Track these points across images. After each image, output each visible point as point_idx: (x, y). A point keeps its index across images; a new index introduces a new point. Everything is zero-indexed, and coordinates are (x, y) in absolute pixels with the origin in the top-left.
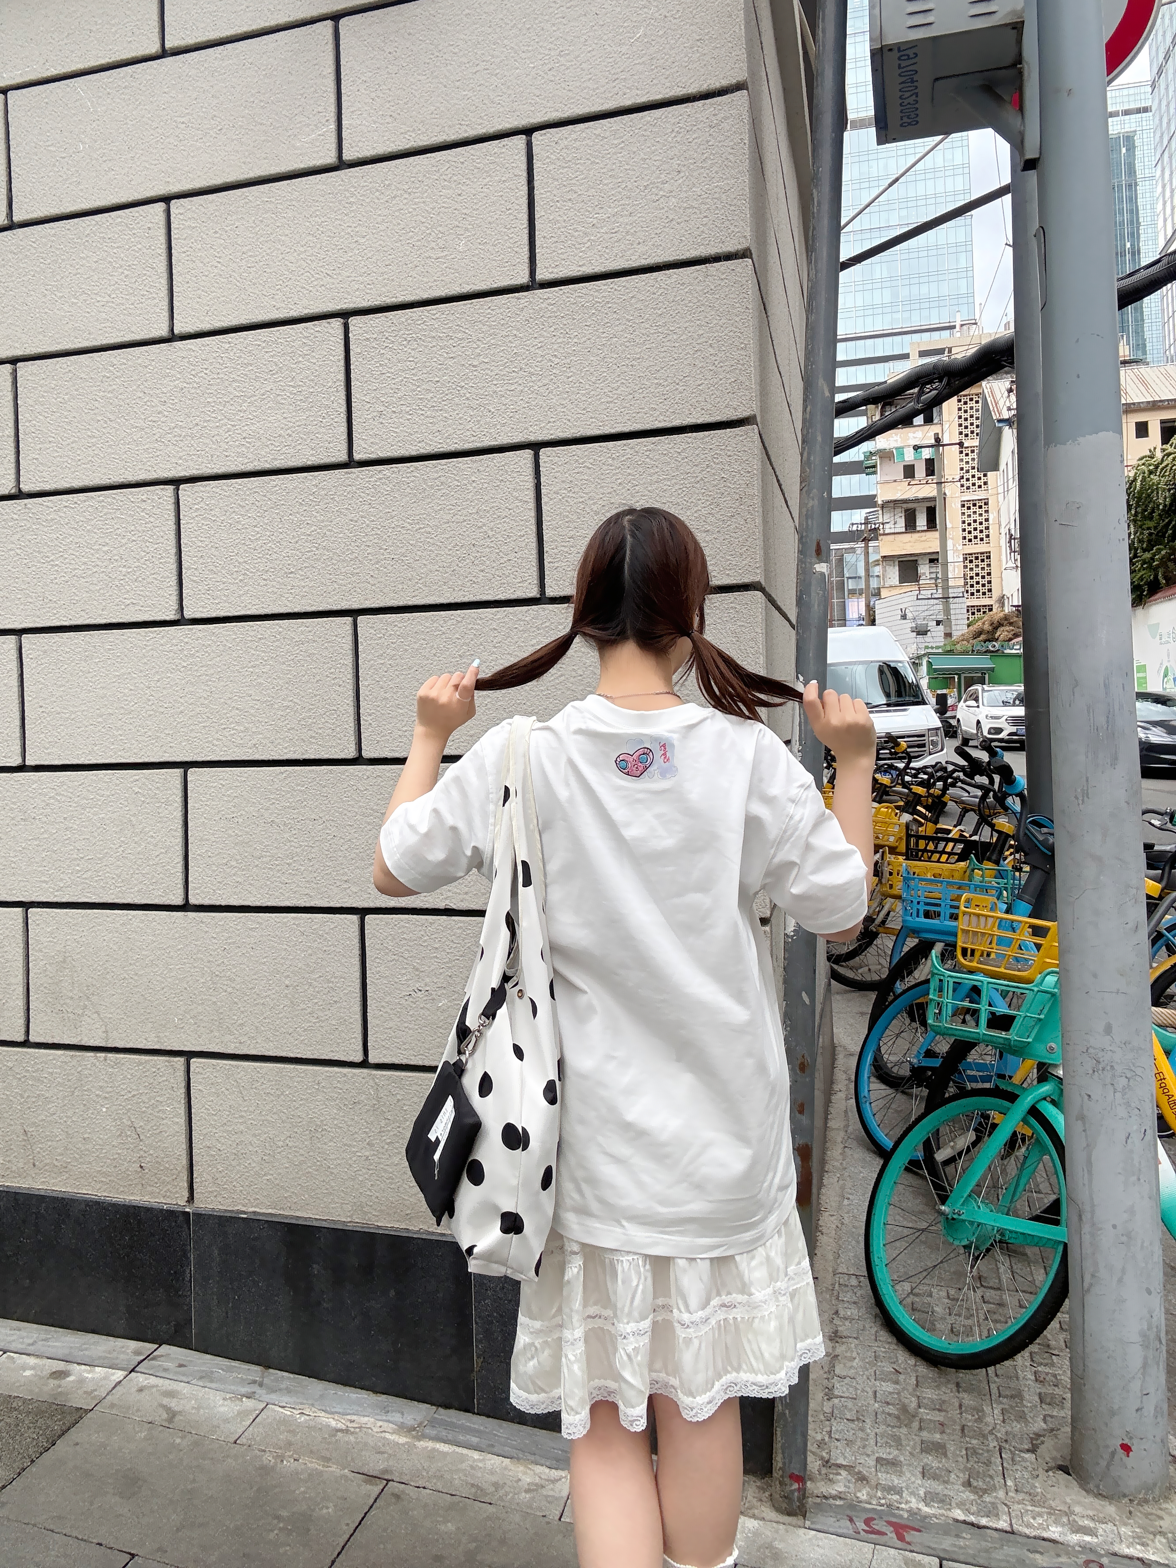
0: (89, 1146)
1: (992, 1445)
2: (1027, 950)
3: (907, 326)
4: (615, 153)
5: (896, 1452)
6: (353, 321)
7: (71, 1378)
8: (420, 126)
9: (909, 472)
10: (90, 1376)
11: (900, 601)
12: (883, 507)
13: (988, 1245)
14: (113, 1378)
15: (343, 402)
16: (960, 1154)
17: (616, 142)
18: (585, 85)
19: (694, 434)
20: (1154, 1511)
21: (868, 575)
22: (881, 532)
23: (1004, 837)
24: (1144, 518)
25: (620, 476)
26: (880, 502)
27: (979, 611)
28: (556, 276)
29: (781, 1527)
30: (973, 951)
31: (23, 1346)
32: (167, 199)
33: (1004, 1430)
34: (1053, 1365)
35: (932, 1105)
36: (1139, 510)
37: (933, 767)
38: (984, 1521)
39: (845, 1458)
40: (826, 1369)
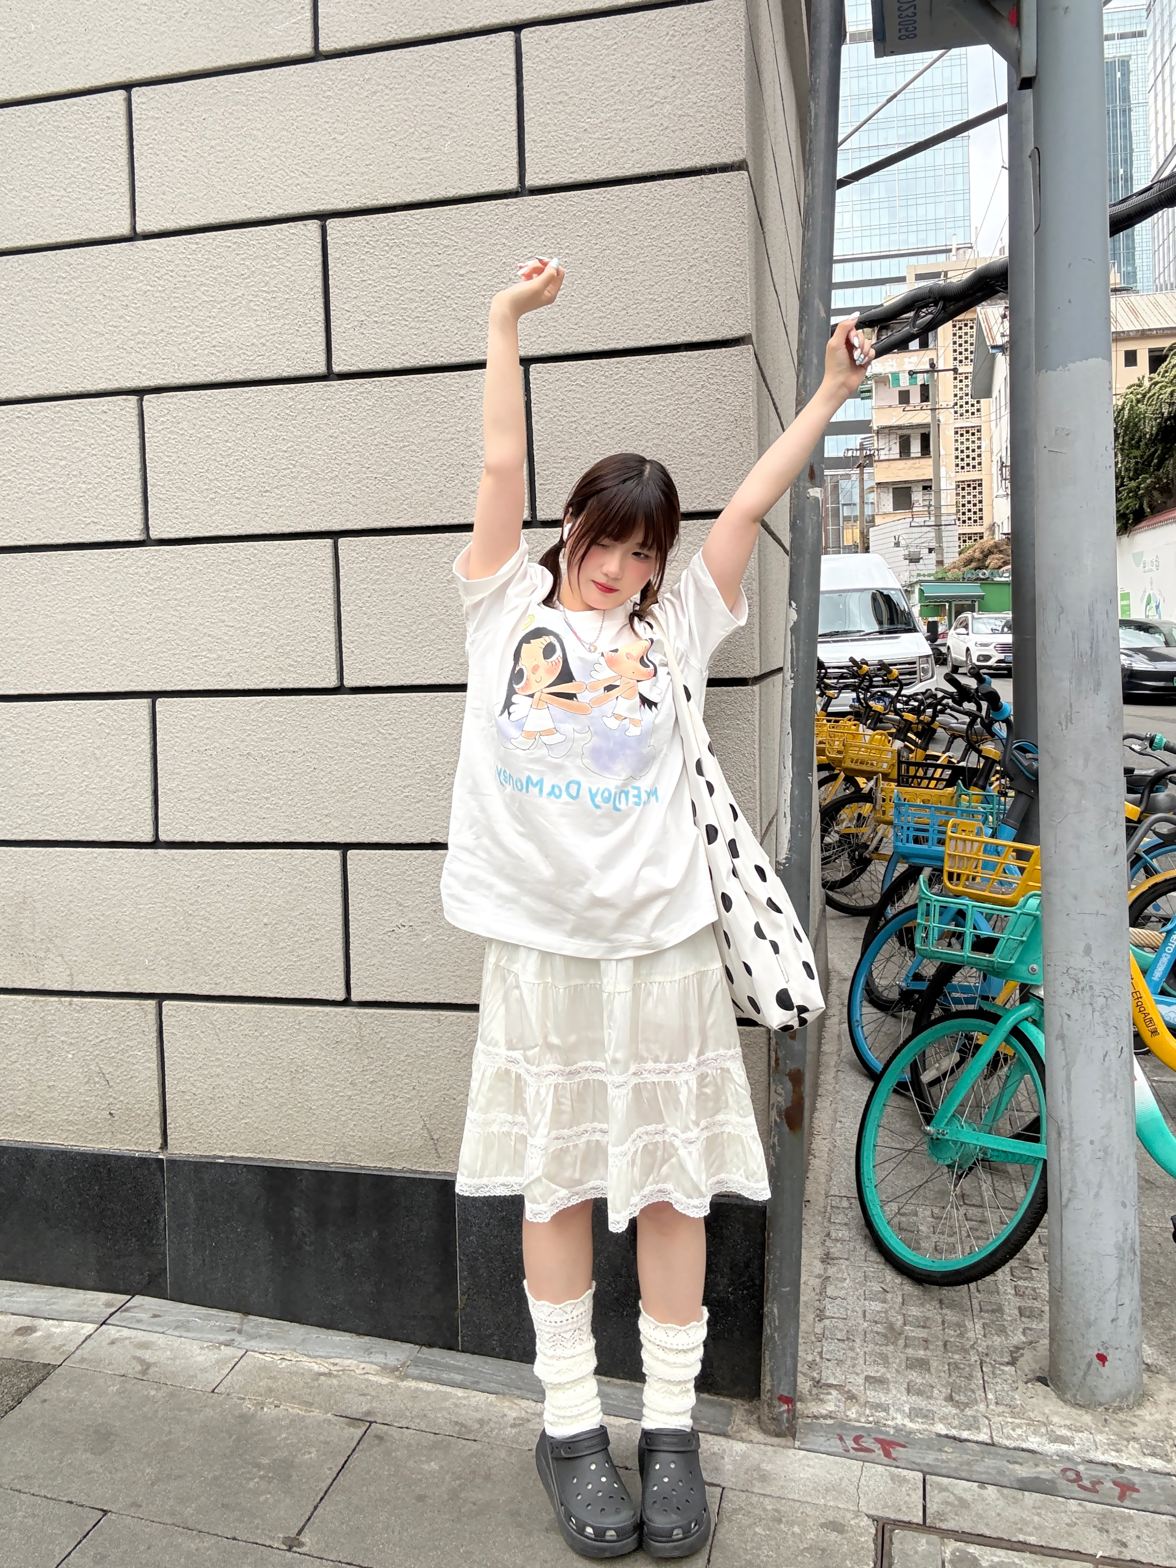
0: (55, 1094)
1: (973, 1359)
2: (1011, 873)
3: (904, 248)
4: (606, 56)
5: (883, 1370)
6: (331, 223)
7: (38, 1334)
8: (402, 18)
9: (904, 397)
10: (57, 1330)
11: (894, 528)
12: (878, 433)
13: (970, 1164)
14: (84, 1331)
15: (319, 310)
16: (944, 1075)
17: (608, 43)
19: (690, 353)
20: (1128, 1418)
21: (863, 502)
22: (876, 458)
23: (990, 762)
24: (1131, 447)
25: (613, 395)
26: (875, 428)
27: (970, 538)
28: (545, 183)
29: (769, 1448)
30: (959, 875)
32: (128, 87)
33: (985, 1344)
34: (1032, 1279)
35: (919, 1027)
36: (1127, 438)
37: (923, 694)
38: (965, 1435)
39: (836, 1377)
40: (818, 1291)
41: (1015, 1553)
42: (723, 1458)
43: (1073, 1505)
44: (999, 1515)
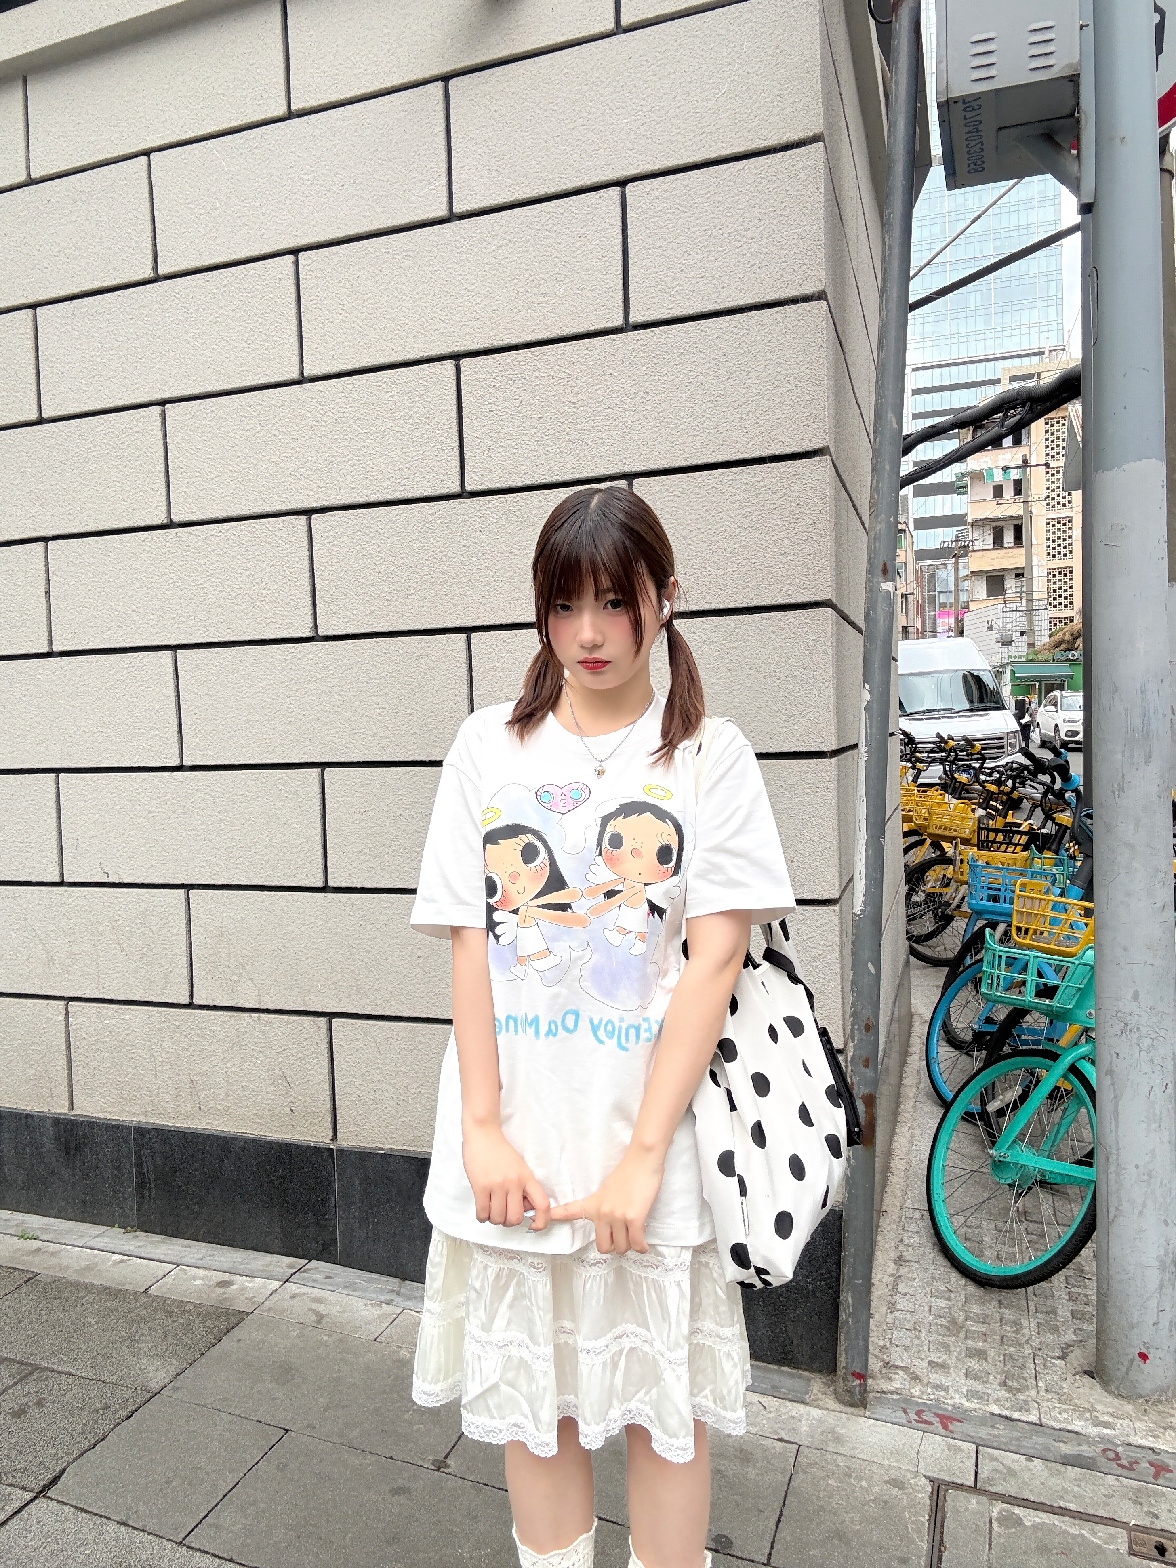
0: (247, 1093)
1: (1027, 1352)
2: (1078, 929)
3: (999, 352)
4: (702, 203)
5: (945, 1357)
6: (464, 362)
7: (234, 1287)
8: (523, 180)
9: (998, 491)
10: (250, 1285)
11: (988, 613)
12: (972, 525)
13: (1030, 1184)
14: (271, 1286)
15: (456, 438)
16: (1008, 1106)
17: (702, 192)
18: (674, 139)
19: (773, 464)
20: (1166, 1410)
21: (957, 590)
22: (971, 549)
23: (1062, 829)
25: (706, 503)
27: (1061, 622)
28: (648, 319)
29: (843, 1415)
30: (1027, 930)
31: (193, 1261)
32: (295, 252)
33: (1038, 1340)
34: (1085, 1287)
35: (988, 1063)
37: (1004, 766)
38: (1016, 1415)
39: (902, 1360)
40: (890, 1287)
41: (1056, 1516)
42: (800, 1421)
43: (1110, 1480)
44: (1043, 1484)
